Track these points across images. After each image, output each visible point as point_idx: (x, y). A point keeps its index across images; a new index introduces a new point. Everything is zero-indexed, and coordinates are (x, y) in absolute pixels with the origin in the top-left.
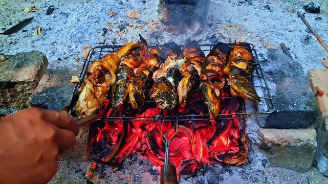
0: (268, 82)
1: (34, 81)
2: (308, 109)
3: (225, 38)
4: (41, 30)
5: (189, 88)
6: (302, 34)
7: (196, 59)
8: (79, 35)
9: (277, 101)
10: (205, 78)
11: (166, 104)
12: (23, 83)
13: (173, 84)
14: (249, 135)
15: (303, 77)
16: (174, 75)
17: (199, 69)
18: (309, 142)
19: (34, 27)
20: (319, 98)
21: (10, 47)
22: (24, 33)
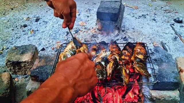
0: (154, 65)
1: (31, 61)
2: (175, 81)
3: (131, 38)
4: (33, 31)
5: (113, 69)
6: (173, 36)
7: (116, 52)
8: (54, 35)
9: (159, 76)
10: (121, 63)
11: (101, 77)
12: (25, 62)
13: (104, 66)
14: (144, 93)
15: (173, 63)
16: (105, 61)
17: (118, 58)
18: (175, 98)
19: (29, 29)
20: (181, 73)
21: (16, 40)
22: (24, 32)
